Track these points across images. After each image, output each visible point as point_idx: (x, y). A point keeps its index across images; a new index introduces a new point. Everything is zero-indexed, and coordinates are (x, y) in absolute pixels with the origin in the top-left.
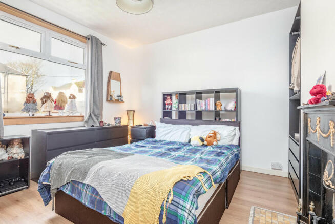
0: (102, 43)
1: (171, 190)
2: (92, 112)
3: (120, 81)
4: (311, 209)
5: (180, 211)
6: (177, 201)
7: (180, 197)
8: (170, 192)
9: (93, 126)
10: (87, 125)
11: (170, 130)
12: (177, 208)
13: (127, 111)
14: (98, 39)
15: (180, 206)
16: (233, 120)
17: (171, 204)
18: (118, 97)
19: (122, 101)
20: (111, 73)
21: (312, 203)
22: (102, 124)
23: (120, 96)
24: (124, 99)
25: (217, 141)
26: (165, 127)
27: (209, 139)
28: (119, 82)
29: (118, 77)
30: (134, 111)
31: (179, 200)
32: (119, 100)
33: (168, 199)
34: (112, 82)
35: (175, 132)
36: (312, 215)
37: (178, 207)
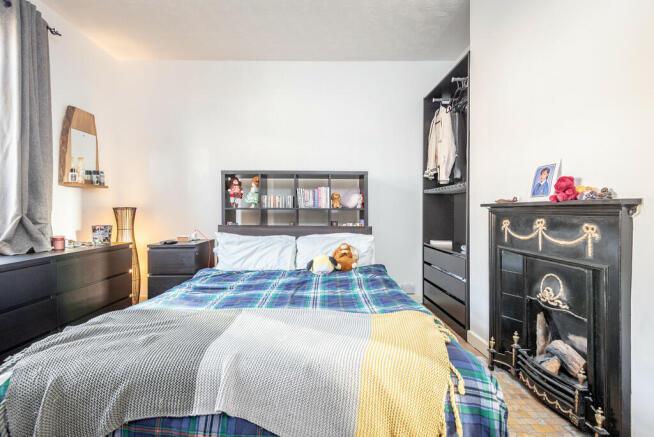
0: (48, 28)
1: (453, 368)
2: (25, 212)
3: (95, 135)
4: (516, 341)
5: (484, 402)
6: (473, 386)
7: (474, 376)
8: (452, 372)
9: (31, 252)
10: (13, 249)
11: (252, 249)
12: (477, 399)
13: (115, 210)
14: (39, 14)
15: (482, 394)
16: (358, 225)
17: (466, 394)
18: (89, 173)
19: (101, 184)
20: (70, 110)
21: (516, 333)
22: (59, 245)
23: (97, 172)
24: (107, 179)
25: (356, 261)
26: (240, 243)
27: (343, 259)
28: (94, 137)
29: (89, 125)
30: (134, 210)
31: (474, 382)
32: (94, 180)
33: (456, 386)
34: (74, 133)
35: (265, 251)
36: (517, 349)
37: (479, 396)
